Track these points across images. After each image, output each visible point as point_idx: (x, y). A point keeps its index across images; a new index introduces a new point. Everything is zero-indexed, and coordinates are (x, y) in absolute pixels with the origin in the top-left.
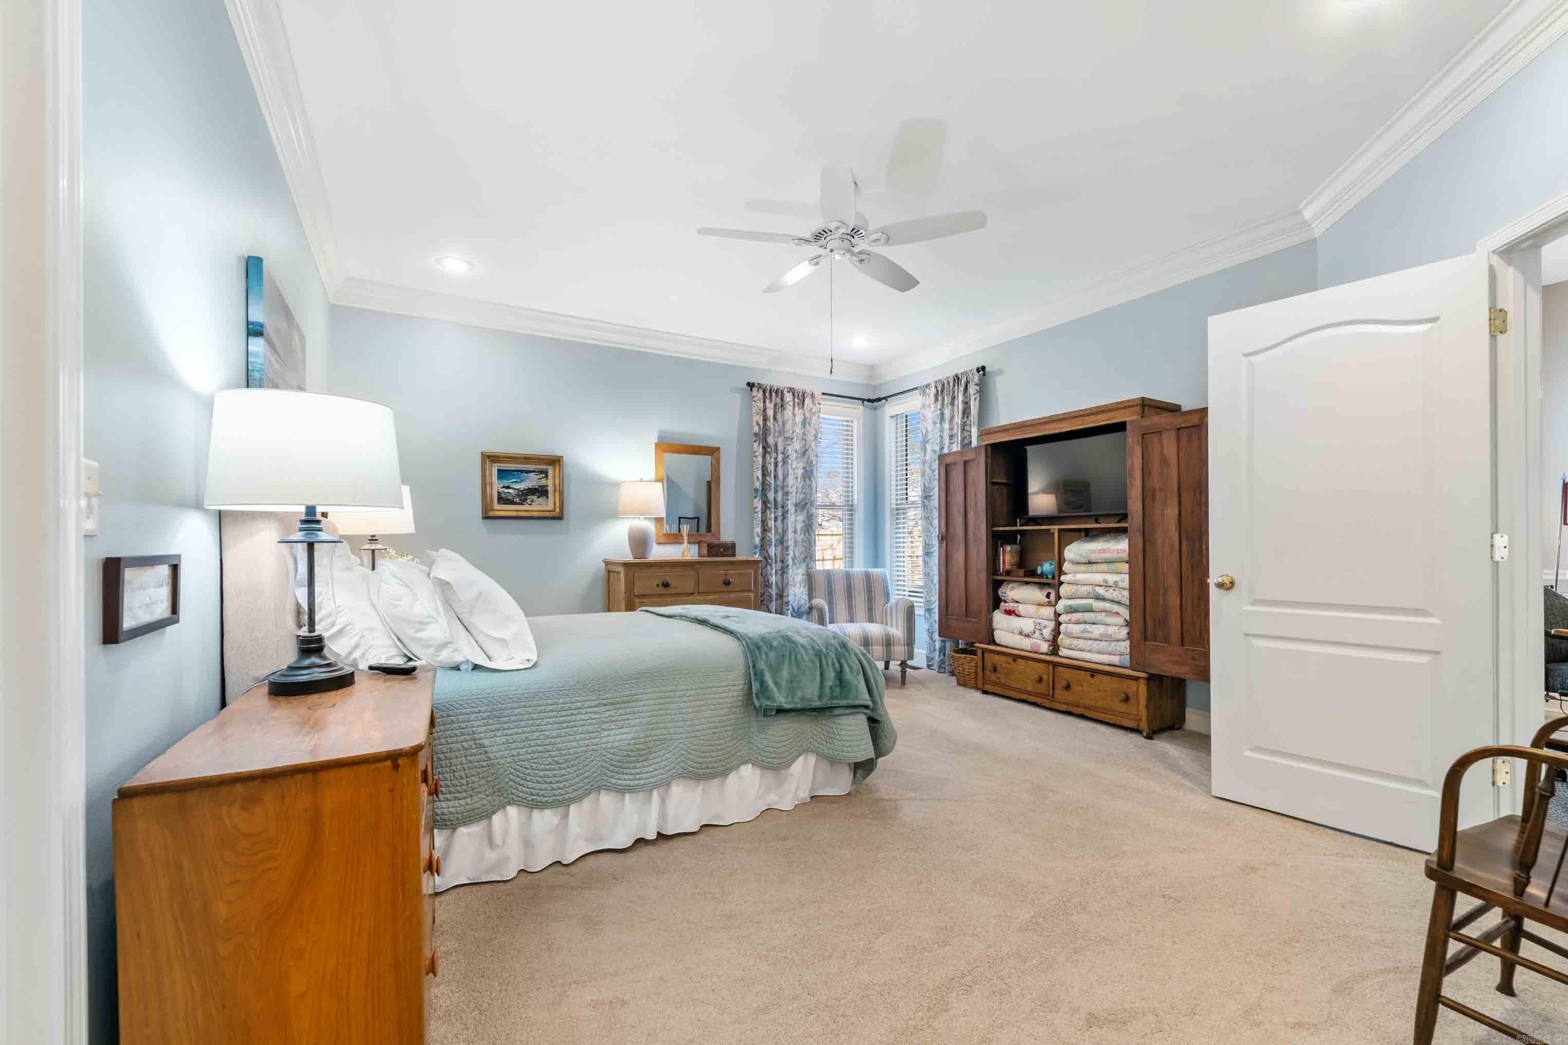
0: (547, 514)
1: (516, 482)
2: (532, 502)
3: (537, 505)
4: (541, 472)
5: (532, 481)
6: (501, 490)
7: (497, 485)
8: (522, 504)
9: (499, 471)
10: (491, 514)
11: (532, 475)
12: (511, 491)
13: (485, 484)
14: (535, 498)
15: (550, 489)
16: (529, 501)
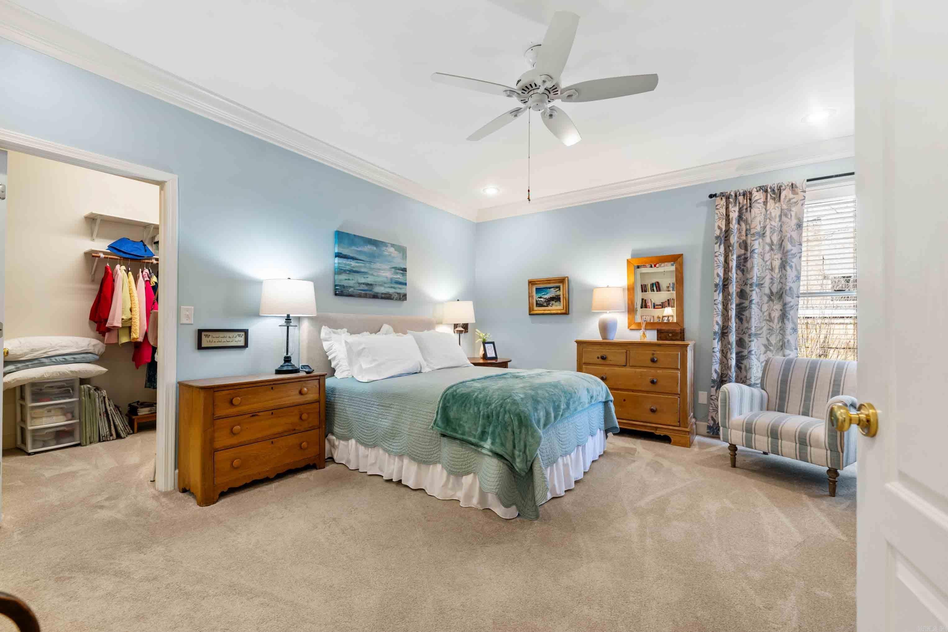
0: (559, 312)
1: (544, 294)
2: (552, 305)
3: (556, 307)
4: (557, 287)
5: (552, 293)
6: (537, 299)
7: (535, 296)
8: (547, 306)
9: (536, 289)
10: (532, 313)
11: (552, 289)
12: (542, 299)
13: (530, 296)
14: (554, 302)
15: (561, 297)
16: (551, 305)
